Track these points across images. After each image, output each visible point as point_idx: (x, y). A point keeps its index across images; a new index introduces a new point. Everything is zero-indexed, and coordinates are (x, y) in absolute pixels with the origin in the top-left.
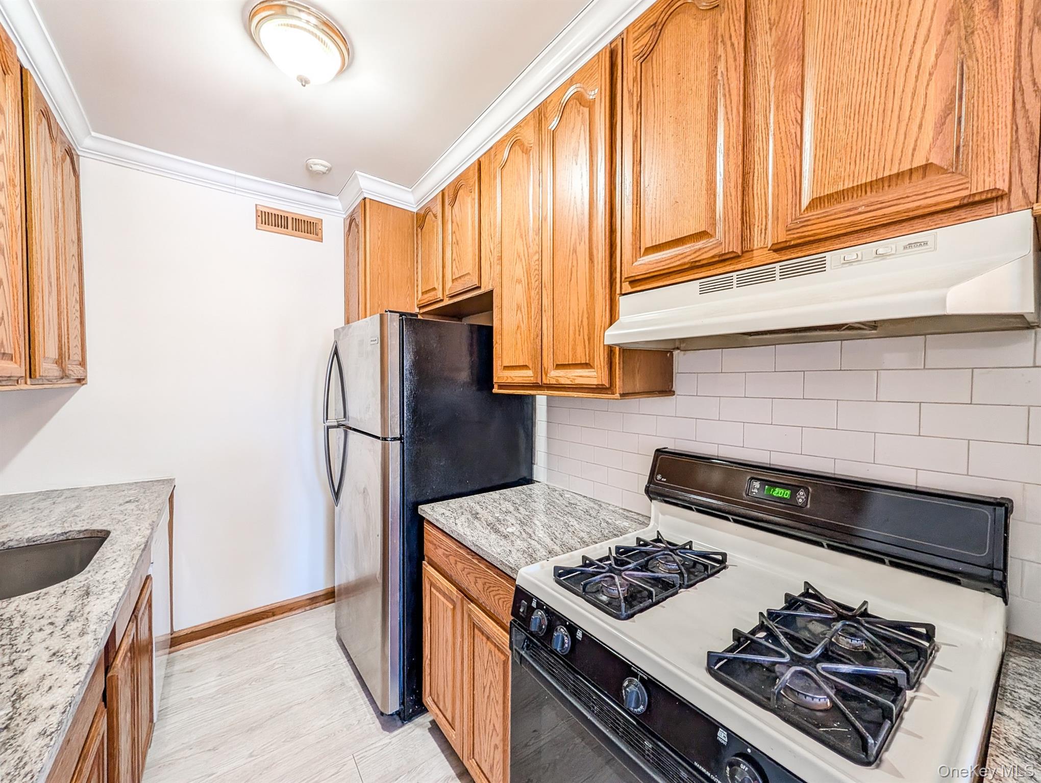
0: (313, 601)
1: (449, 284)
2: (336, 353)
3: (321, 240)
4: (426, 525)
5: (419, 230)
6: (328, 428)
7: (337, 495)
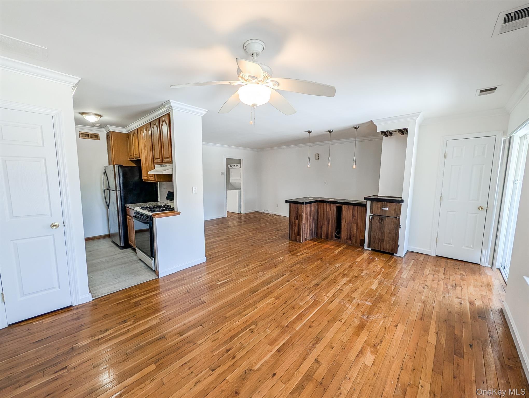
0: (104, 237)
1: (134, 155)
2: (105, 172)
3: (99, 140)
4: (127, 208)
5: (133, 137)
6: (105, 190)
7: (108, 206)
